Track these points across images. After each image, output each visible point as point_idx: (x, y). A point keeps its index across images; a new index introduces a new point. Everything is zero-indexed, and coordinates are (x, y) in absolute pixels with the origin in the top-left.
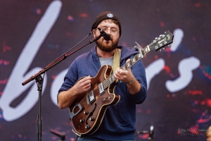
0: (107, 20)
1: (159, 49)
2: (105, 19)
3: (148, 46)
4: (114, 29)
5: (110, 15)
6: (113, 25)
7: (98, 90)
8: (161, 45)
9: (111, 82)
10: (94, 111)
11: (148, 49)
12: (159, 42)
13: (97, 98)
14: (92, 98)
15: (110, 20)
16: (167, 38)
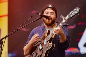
0: (48, 9)
1: (73, 17)
2: (47, 8)
3: (67, 16)
4: (52, 13)
5: (50, 6)
6: (52, 11)
7: (43, 43)
8: (74, 14)
9: (50, 38)
10: (42, 54)
11: (67, 17)
12: (73, 13)
13: (43, 47)
14: (41, 47)
15: (50, 9)
16: (77, 10)
